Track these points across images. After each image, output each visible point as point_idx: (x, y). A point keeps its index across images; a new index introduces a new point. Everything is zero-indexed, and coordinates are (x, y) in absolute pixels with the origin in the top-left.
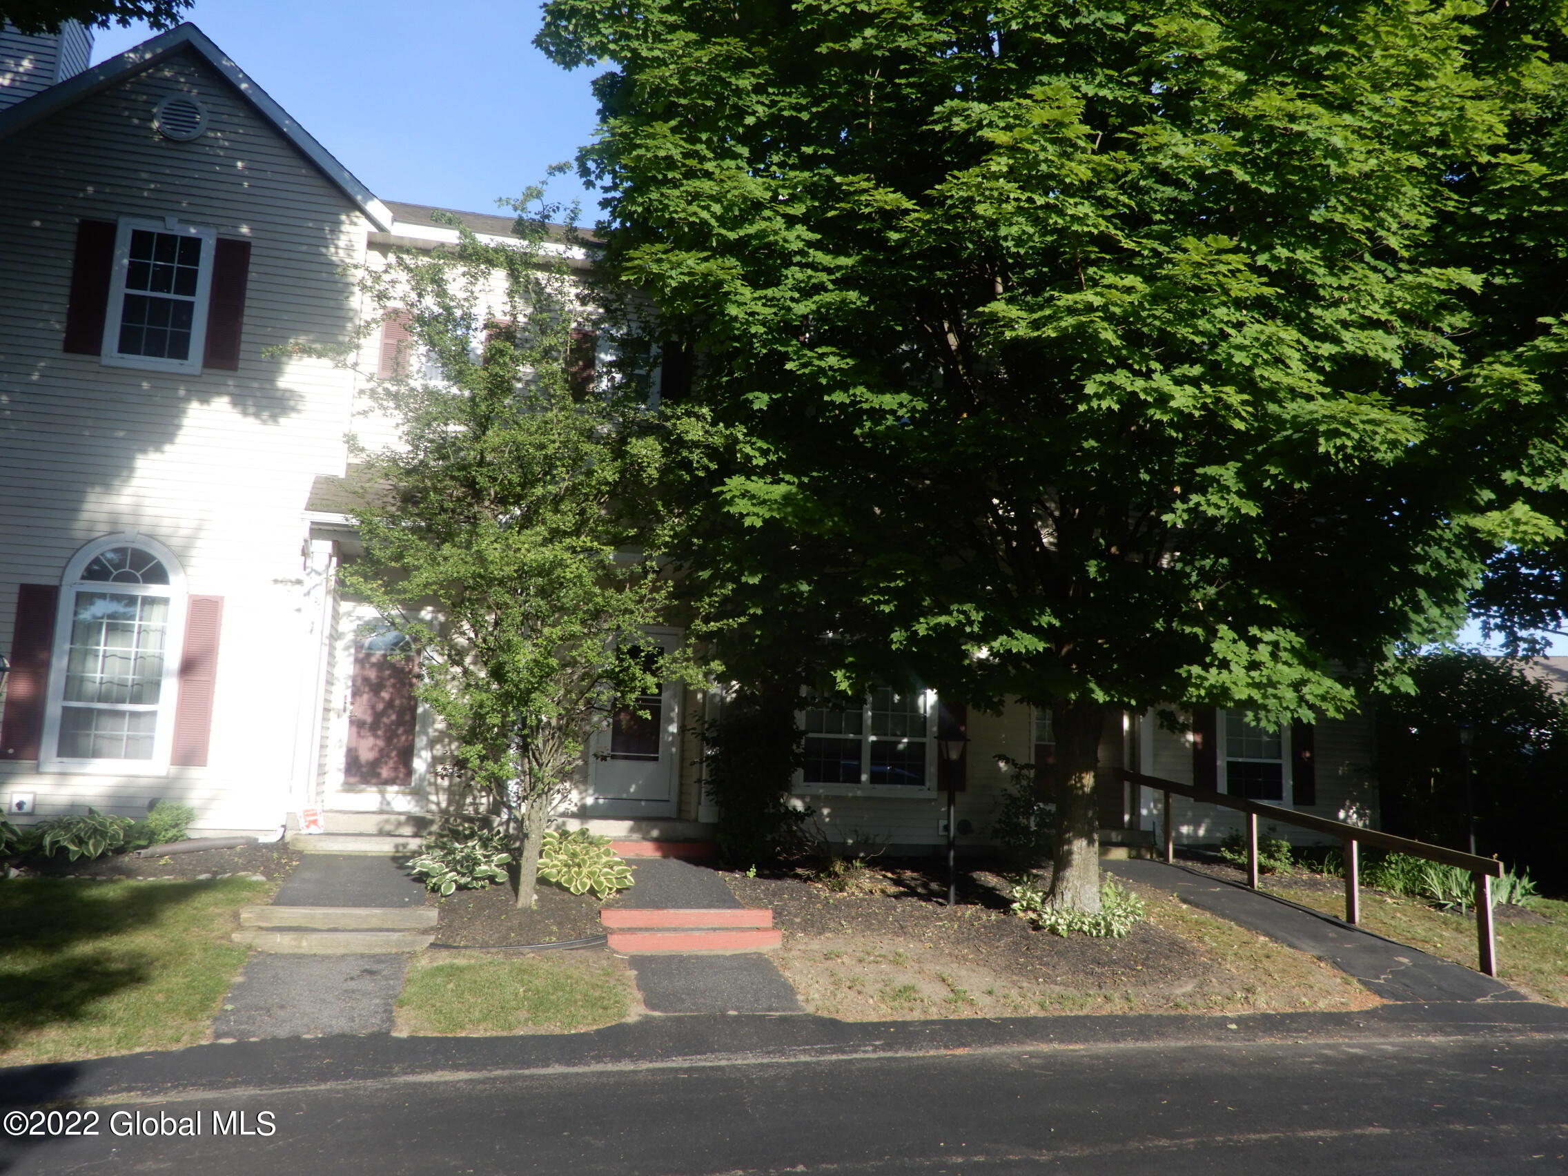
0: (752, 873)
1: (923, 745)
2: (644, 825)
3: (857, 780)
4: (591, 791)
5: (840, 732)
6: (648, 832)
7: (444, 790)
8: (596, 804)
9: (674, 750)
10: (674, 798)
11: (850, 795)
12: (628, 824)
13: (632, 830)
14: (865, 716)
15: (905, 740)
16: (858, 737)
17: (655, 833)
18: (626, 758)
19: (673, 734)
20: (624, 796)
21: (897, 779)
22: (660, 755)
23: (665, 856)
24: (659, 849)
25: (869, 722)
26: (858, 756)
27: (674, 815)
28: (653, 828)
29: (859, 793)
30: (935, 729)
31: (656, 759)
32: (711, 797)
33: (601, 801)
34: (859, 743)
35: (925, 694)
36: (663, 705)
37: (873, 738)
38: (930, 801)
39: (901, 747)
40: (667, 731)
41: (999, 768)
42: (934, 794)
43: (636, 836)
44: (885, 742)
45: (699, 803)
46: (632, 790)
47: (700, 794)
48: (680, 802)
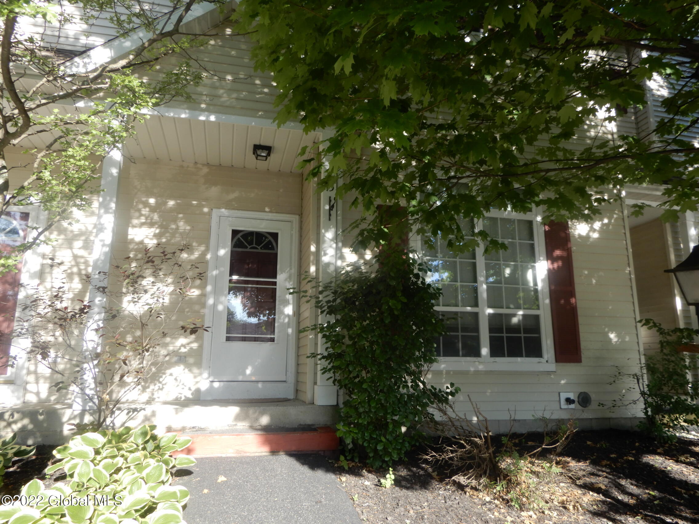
0: (389, 480)
1: (537, 317)
2: (251, 411)
3: (477, 354)
4: (205, 375)
5: (456, 305)
6: (257, 419)
7: (46, 378)
8: (211, 389)
9: (290, 331)
10: (291, 379)
11: (472, 369)
12: (235, 410)
13: (238, 418)
14: (480, 290)
15: (521, 313)
16: (475, 310)
17: (265, 420)
18: (244, 339)
19: (288, 316)
20: (240, 378)
21: (514, 352)
22: (276, 336)
23: (274, 452)
24: (267, 441)
25: (485, 295)
26: (476, 329)
27: (292, 397)
28: (262, 413)
29: (481, 367)
30: (547, 301)
31: (272, 340)
32: (327, 375)
33: (216, 385)
34: (476, 315)
35: (533, 268)
36: (278, 287)
37: (490, 311)
38: (549, 373)
39: (515, 320)
40: (282, 313)
41: (610, 340)
42: (552, 366)
43: (243, 425)
44: (500, 315)
45: (315, 383)
46: (248, 372)
47: (315, 374)
48: (297, 382)
